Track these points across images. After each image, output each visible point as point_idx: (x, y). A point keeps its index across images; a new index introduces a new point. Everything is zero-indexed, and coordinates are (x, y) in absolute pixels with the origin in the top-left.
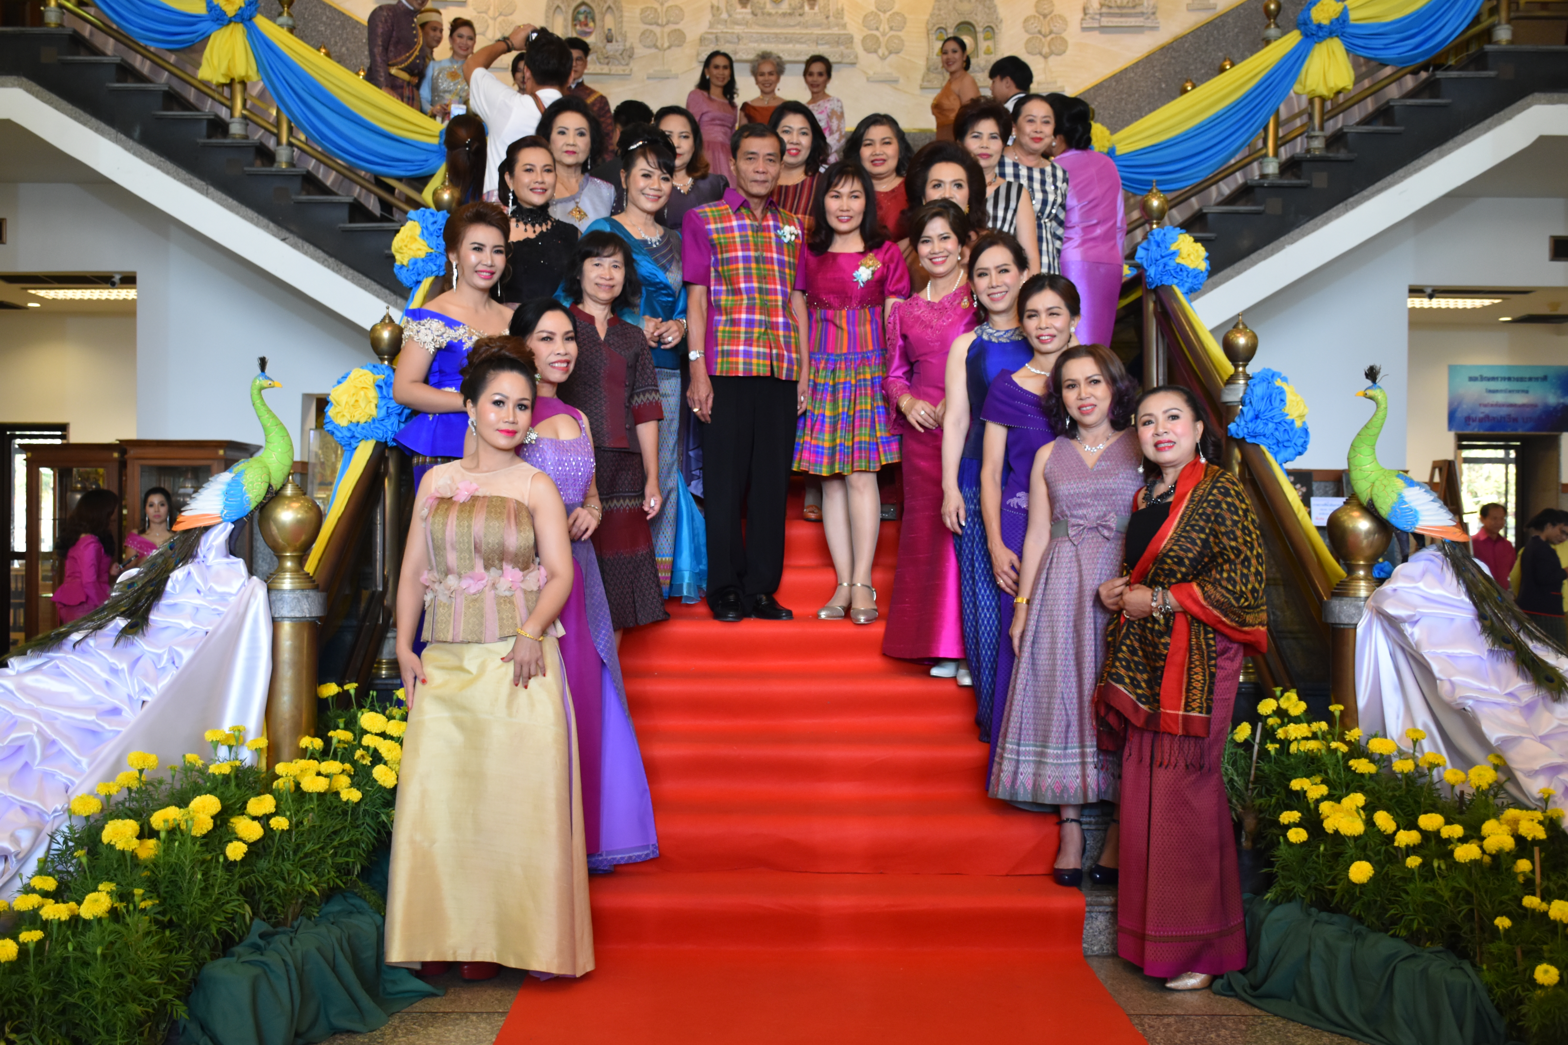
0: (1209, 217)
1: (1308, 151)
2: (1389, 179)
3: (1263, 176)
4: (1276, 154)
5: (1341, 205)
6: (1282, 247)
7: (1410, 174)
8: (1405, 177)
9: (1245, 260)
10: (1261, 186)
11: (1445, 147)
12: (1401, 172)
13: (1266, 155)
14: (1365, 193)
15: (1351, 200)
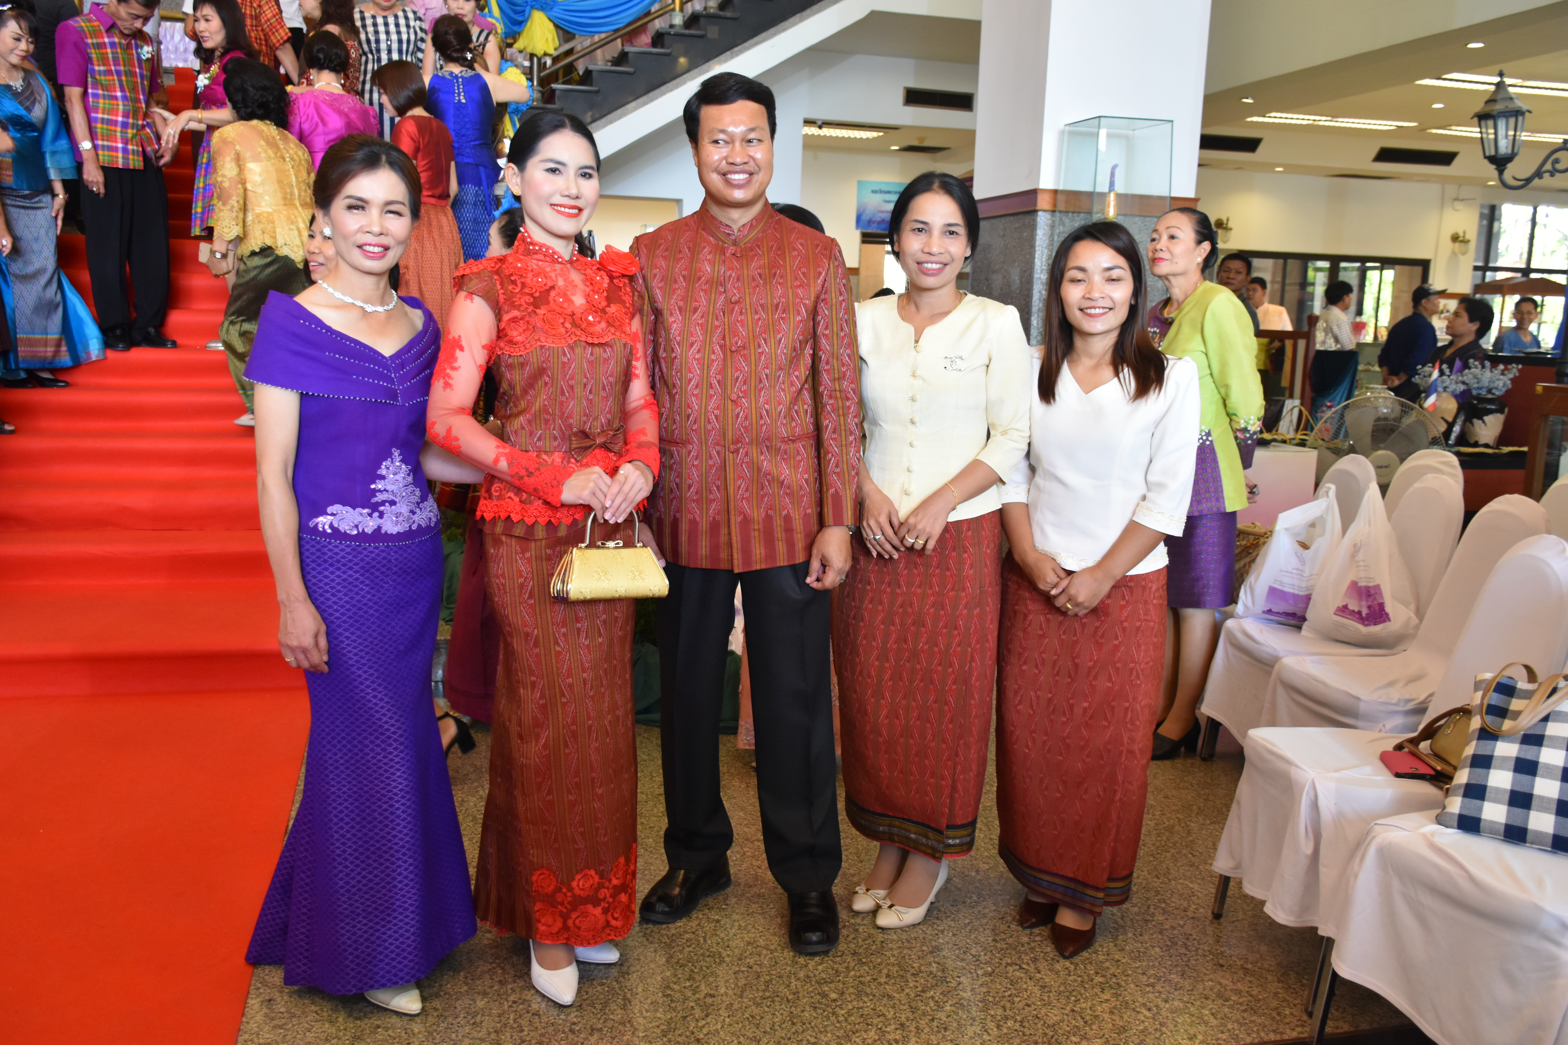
0: (630, 55)
1: (705, 8)
2: (764, 35)
3: (672, 26)
4: (682, 10)
5: (728, 53)
6: (684, 83)
7: (779, 32)
8: (775, 35)
9: (657, 91)
10: (669, 34)
11: (805, 13)
12: (772, 30)
13: (673, 10)
14: (746, 44)
15: (736, 49)
